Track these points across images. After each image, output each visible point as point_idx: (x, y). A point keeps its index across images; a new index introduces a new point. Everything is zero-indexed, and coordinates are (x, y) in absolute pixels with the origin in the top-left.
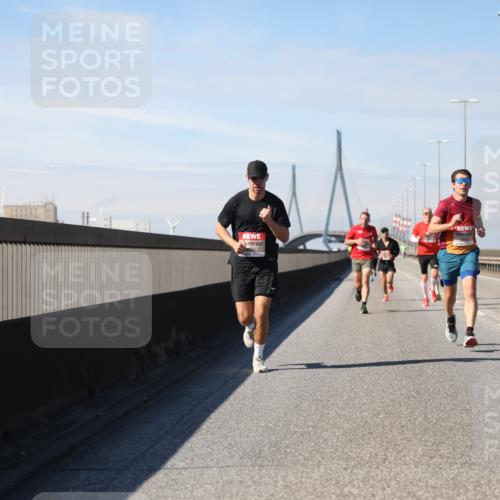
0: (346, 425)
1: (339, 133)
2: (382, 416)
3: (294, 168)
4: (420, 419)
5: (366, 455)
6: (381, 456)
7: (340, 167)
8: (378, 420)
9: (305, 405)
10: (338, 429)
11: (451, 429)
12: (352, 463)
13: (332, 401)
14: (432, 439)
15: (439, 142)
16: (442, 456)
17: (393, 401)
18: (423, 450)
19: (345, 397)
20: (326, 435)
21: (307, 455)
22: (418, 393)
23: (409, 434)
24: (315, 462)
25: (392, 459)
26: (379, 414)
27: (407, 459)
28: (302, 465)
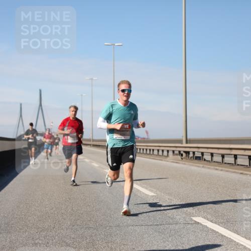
0: (39, 214)
1: (40, 91)
2: (54, 209)
3: (21, 105)
4: (70, 210)
5: (46, 226)
6: (52, 226)
7: (41, 105)
8: (52, 211)
9: (22, 206)
10: (35, 215)
11: (82, 214)
12: (40, 230)
13: (34, 204)
14: (74, 218)
15: (82, 95)
16: (78, 225)
17: (59, 203)
18: (70, 223)
19: (39, 202)
20: (29, 218)
21: (21, 227)
22: (70, 199)
23: (65, 217)
24: (24, 230)
25: (57, 227)
26: (53, 208)
27: (63, 227)
28: (19, 232)
